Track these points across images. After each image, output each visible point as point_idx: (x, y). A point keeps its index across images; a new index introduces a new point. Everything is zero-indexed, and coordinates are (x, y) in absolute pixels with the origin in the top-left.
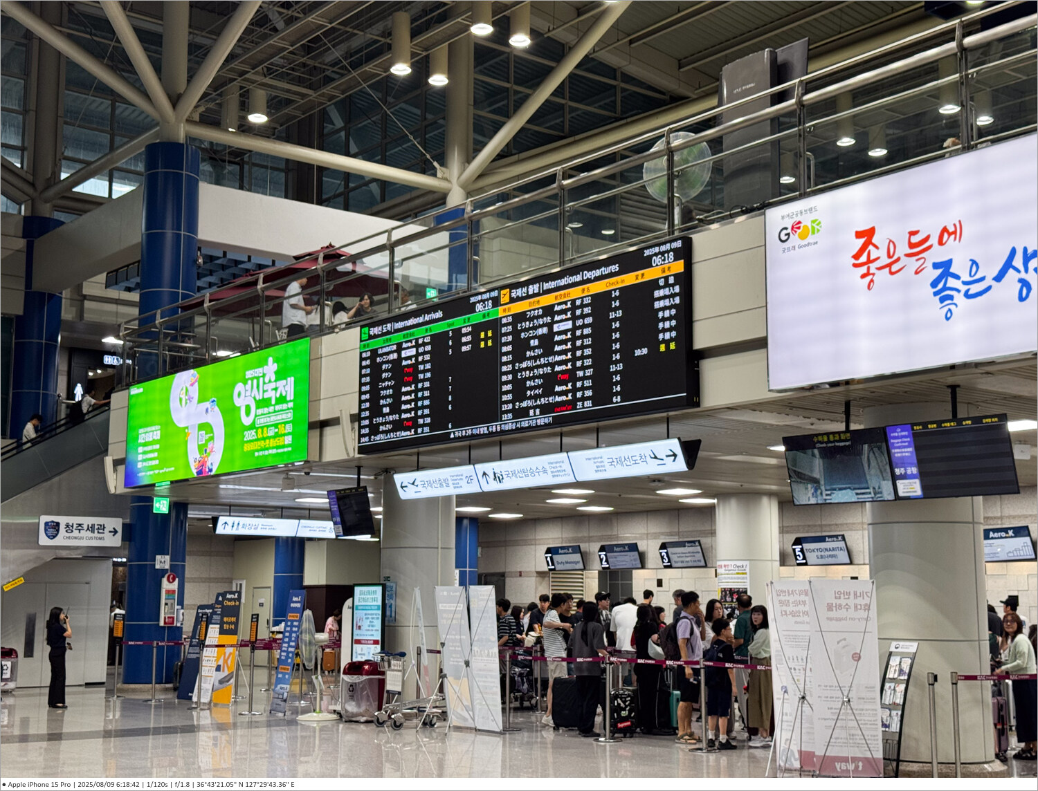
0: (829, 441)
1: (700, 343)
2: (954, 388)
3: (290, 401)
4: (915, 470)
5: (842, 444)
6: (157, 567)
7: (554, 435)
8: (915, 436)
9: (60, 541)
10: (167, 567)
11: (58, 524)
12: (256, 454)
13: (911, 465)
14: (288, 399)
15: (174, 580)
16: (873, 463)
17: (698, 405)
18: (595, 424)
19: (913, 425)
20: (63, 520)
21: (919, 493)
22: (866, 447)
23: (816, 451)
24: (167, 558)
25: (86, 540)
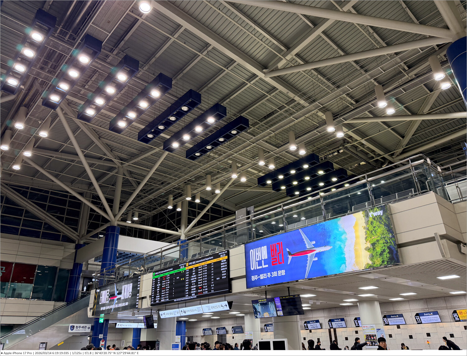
0: (262, 301)
1: (231, 276)
2: (288, 288)
4: (281, 309)
5: (264, 302)
6: (99, 338)
7: (198, 300)
8: (281, 300)
9: (74, 331)
10: (102, 338)
11: (74, 326)
13: (280, 307)
15: (103, 341)
16: (272, 307)
17: (231, 292)
18: (208, 297)
19: (280, 297)
20: (75, 325)
21: (282, 315)
22: (270, 303)
23: (259, 304)
24: (102, 335)
25: (81, 330)
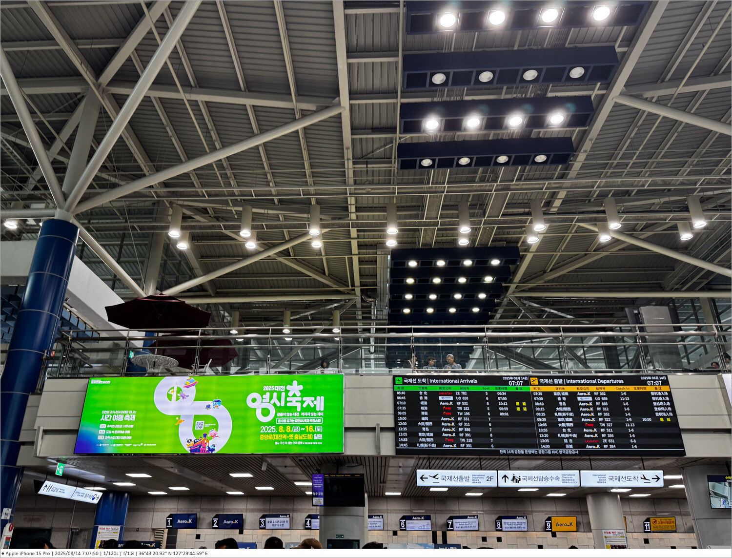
3: (320, 411)
12: (276, 443)
14: (318, 409)
